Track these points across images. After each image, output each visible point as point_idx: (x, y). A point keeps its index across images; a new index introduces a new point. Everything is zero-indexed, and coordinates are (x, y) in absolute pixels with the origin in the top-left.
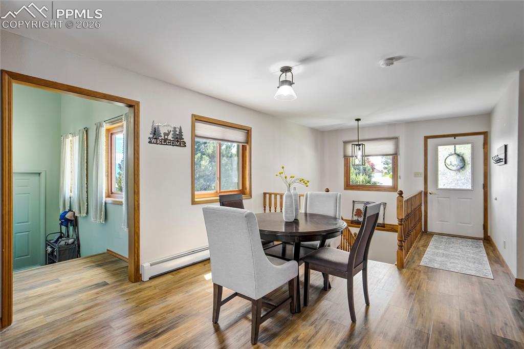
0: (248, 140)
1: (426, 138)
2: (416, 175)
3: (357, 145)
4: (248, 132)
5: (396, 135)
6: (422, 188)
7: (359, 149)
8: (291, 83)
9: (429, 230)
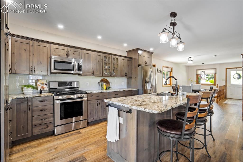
0: (172, 71)
1: (226, 69)
2: (223, 80)
3: (202, 71)
4: (172, 69)
5: (216, 68)
6: (225, 84)
7: (203, 72)
8: (191, 60)
9: (227, 97)
